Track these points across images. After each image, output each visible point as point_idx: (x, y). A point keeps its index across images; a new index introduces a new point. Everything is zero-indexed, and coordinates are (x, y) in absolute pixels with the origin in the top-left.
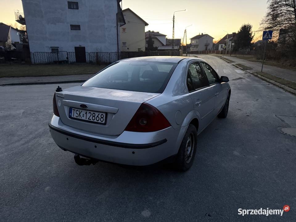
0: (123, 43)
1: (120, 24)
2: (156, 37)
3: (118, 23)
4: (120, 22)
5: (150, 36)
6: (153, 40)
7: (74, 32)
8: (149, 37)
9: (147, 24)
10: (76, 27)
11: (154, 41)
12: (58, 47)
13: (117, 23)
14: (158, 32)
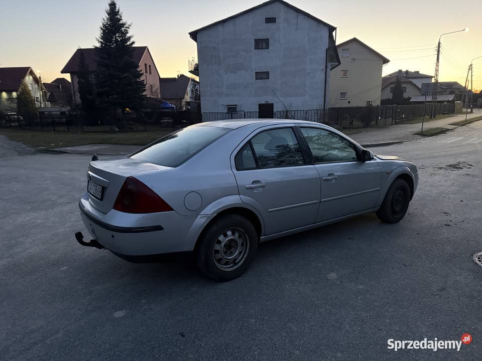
0: (341, 94)
1: (331, 65)
2: (410, 80)
3: (328, 64)
4: (332, 62)
5: (397, 80)
6: (403, 85)
7: (260, 83)
8: (395, 81)
9: (386, 61)
10: (262, 75)
11: (405, 88)
12: (237, 105)
13: (326, 64)
14: (418, 72)
